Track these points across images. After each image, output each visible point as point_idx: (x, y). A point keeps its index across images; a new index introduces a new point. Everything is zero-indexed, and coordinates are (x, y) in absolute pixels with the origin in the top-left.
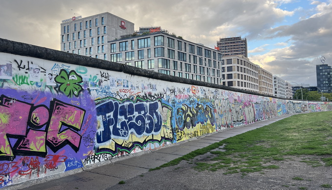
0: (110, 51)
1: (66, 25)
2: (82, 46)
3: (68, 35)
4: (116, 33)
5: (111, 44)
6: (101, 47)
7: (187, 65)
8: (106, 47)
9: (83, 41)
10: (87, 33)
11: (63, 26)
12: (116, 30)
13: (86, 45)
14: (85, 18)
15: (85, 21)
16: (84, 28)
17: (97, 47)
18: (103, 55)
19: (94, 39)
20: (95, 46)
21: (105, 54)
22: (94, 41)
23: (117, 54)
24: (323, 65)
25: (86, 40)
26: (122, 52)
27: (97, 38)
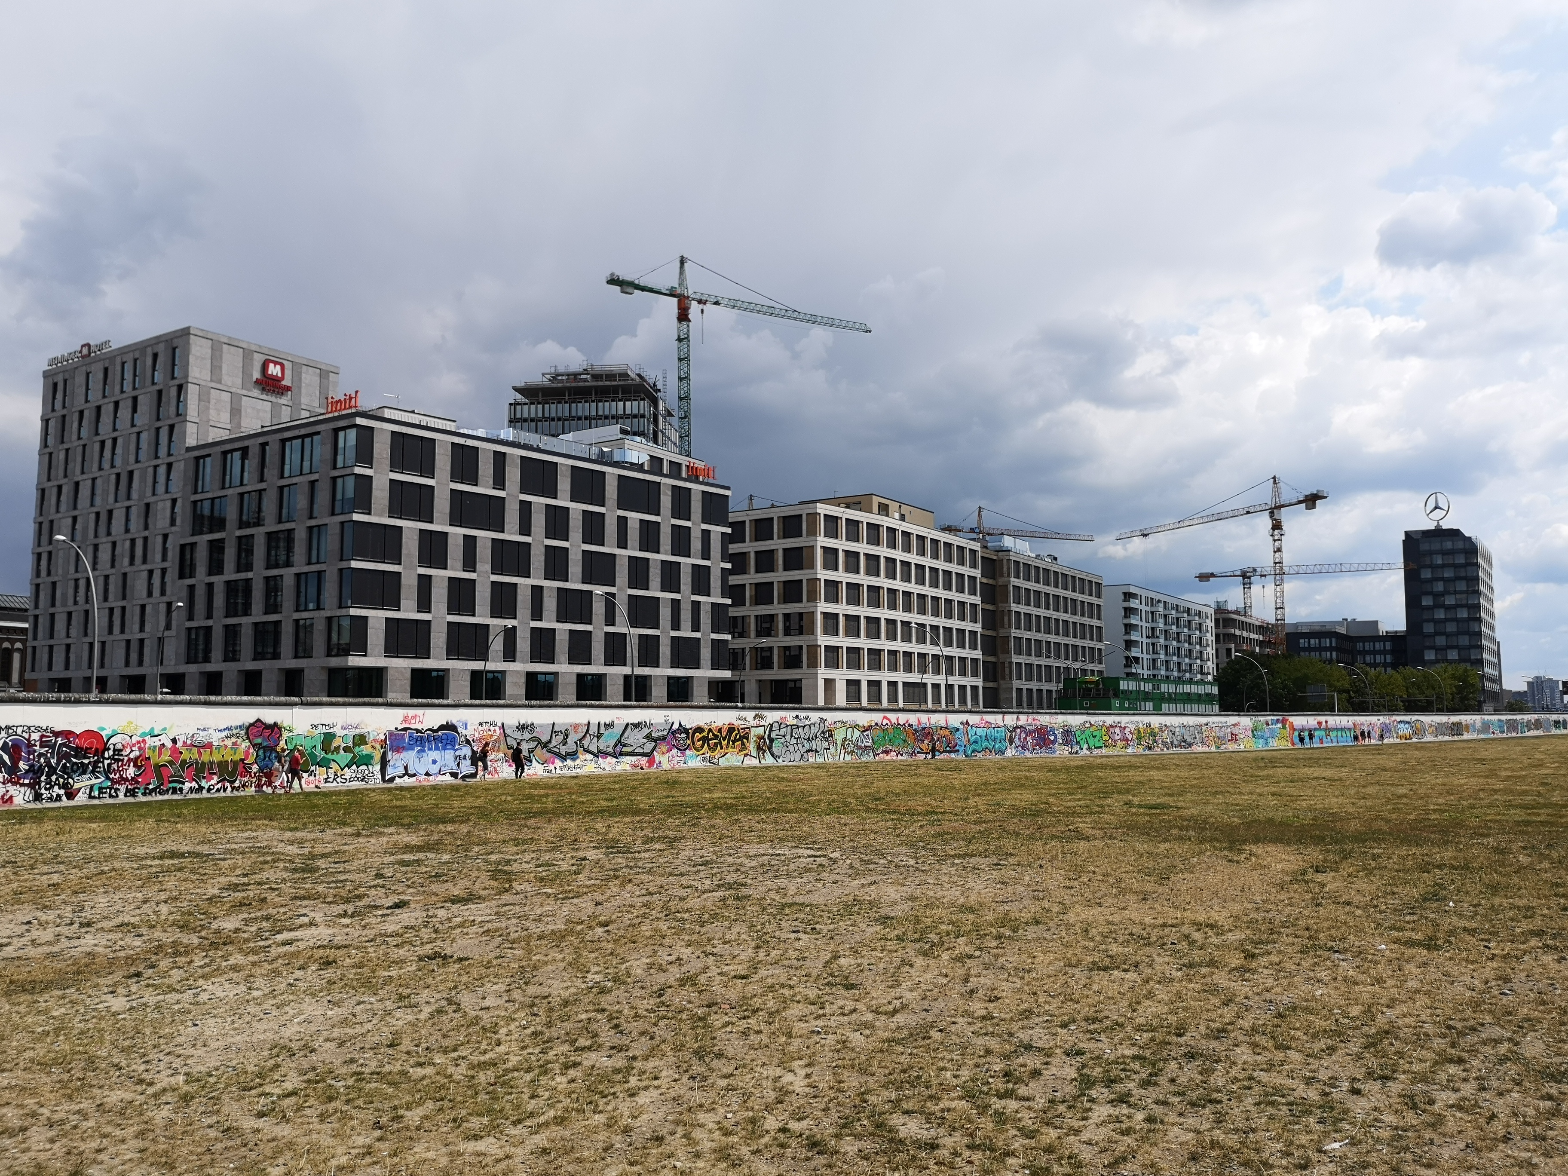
0: (189, 488)
1: (60, 379)
2: (106, 464)
3: (64, 416)
4: (236, 412)
5: (197, 459)
6: (162, 470)
8: (179, 469)
9: (108, 446)
10: (125, 412)
11: (51, 381)
12: (236, 399)
13: (118, 462)
15: (120, 360)
16: (114, 390)
17: (151, 470)
18: (169, 504)
19: (144, 436)
20: (147, 464)
21: (174, 501)
22: (144, 445)
23: (213, 499)
24: (1439, 533)
25: (120, 441)
26: (230, 492)
27: (153, 431)
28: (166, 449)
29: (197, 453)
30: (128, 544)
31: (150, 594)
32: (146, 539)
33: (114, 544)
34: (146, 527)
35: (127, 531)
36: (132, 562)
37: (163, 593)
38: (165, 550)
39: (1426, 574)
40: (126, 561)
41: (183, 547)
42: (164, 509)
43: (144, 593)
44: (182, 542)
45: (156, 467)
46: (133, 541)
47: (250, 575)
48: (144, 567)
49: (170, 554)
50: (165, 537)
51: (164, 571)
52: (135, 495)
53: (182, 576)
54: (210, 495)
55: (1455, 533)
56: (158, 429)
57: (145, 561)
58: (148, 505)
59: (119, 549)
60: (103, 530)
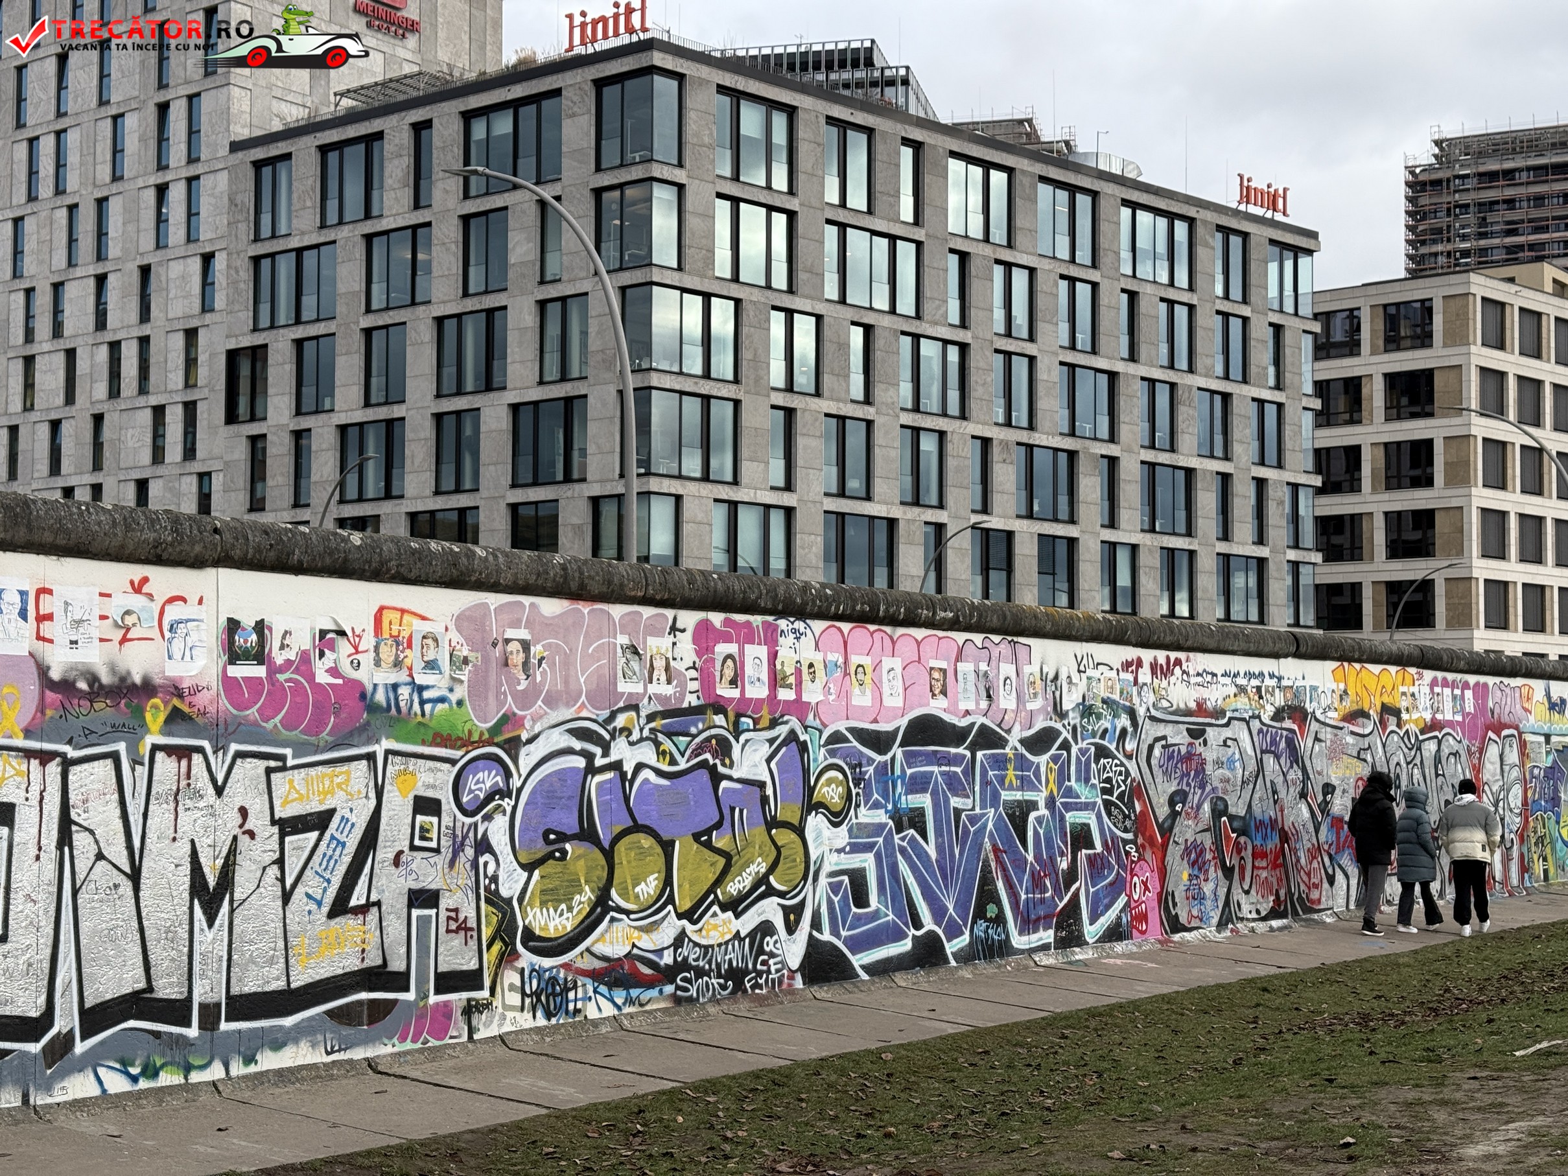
0: (245, 230)
2: (46, 189)
5: (258, 165)
6: (177, 193)
7: (929, 349)
8: (216, 190)
13: (72, 181)
17: (150, 196)
18: (196, 265)
19: (131, 122)
20: (140, 183)
21: (207, 259)
22: (131, 144)
23: (299, 251)
25: (72, 138)
26: (343, 233)
27: (151, 113)
28: (183, 147)
29: (259, 153)
30: (103, 353)
31: (158, 455)
32: (144, 341)
33: (71, 354)
34: (145, 315)
35: (101, 322)
36: (114, 392)
37: (190, 453)
38: (191, 363)
40: (101, 389)
41: (233, 356)
42: (184, 277)
43: (146, 456)
44: (232, 345)
45: (162, 190)
46: (115, 347)
47: (397, 411)
48: (142, 401)
49: (203, 372)
50: (191, 335)
51: (190, 408)
52: (114, 250)
53: (231, 417)
54: (295, 243)
56: (163, 108)
57: (143, 390)
58: (145, 271)
59: (82, 366)
60: (43, 326)
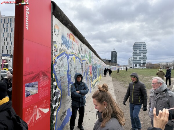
9: (6, 29)
10: (9, 25)
14: (8, 17)
15: (8, 18)
16: (7, 22)
24: (114, 51)
35: (10, 40)
39: (113, 55)
55: (115, 51)
59: (9, 43)
60: (6, 40)
